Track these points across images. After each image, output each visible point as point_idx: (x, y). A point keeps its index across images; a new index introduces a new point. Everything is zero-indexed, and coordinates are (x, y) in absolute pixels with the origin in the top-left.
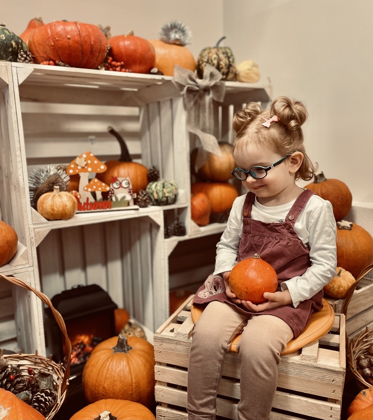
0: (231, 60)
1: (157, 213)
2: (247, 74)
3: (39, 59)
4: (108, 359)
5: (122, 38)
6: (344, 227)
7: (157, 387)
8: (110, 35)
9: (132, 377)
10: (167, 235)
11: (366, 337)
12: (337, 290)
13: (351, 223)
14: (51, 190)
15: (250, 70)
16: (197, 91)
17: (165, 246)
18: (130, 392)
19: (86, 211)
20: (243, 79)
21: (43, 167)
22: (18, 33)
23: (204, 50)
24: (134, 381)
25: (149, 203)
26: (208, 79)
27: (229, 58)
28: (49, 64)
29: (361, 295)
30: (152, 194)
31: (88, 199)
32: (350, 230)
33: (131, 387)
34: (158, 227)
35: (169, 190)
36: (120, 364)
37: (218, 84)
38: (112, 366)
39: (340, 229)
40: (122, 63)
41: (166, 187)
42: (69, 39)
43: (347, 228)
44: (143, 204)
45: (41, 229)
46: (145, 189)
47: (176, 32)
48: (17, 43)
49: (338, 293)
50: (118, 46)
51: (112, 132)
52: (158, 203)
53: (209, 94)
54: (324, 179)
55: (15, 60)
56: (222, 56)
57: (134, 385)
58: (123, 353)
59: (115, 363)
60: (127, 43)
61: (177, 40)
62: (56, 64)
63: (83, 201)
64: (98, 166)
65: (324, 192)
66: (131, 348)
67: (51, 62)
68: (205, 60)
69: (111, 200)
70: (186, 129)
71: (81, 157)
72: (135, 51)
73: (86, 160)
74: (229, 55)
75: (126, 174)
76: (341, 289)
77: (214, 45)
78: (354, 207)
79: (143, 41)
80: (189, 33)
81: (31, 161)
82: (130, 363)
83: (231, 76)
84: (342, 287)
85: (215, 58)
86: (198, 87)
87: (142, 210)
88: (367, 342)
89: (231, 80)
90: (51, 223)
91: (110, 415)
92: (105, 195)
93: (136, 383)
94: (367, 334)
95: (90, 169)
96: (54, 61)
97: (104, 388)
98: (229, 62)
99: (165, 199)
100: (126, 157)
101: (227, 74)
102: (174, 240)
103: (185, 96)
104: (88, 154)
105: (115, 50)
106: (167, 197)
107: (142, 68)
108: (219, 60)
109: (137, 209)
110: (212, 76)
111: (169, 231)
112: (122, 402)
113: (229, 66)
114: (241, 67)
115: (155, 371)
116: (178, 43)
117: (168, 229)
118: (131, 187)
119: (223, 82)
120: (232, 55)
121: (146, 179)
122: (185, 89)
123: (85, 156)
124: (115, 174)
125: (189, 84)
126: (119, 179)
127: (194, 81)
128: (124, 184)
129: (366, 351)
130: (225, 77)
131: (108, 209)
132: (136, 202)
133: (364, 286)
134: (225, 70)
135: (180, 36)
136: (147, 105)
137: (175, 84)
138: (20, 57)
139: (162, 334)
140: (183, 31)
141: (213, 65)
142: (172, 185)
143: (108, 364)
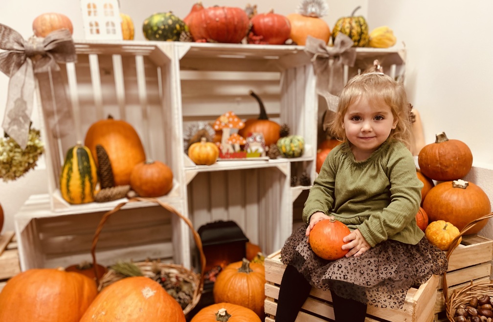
0: (363, 28)
1: (285, 164)
2: (380, 40)
3: (196, 38)
4: (232, 276)
5: (263, 16)
6: (458, 185)
7: (266, 301)
8: (256, 12)
9: (249, 292)
10: (293, 184)
11: (470, 290)
12: (439, 242)
13: (467, 182)
14: (199, 141)
15: (382, 36)
16: (327, 59)
17: (290, 193)
18: (247, 303)
19: (226, 159)
20: (376, 45)
21: (194, 123)
22: (182, 18)
23: (339, 20)
24: (251, 295)
25: (278, 155)
26: (339, 45)
27: (361, 26)
28: (202, 42)
29: (468, 251)
30: (281, 148)
31: (228, 150)
32: (465, 188)
33: (248, 299)
34: (285, 176)
35: (295, 145)
36: (241, 280)
37: (349, 51)
38: (235, 281)
39: (455, 187)
40: (261, 37)
41: (293, 141)
42: (217, 22)
43: (461, 187)
44: (272, 156)
45: (191, 171)
46: (275, 143)
47: (313, 6)
48: (181, 26)
49: (440, 245)
50: (259, 23)
51: (253, 95)
52: (286, 155)
53: (339, 59)
54: (445, 140)
55: (178, 40)
56: (354, 24)
57: (250, 298)
58: (245, 273)
59: (237, 280)
60: (267, 20)
61: (313, 13)
62: (207, 42)
63: (224, 151)
64: (237, 123)
65: (442, 151)
66: (252, 271)
67: (204, 40)
68: (339, 29)
69: (247, 152)
70: (316, 92)
71: (224, 115)
72: (272, 27)
73: (229, 118)
74: (362, 23)
75: (261, 130)
76: (444, 241)
77: (349, 14)
78: (473, 167)
79: (280, 17)
80: (326, 5)
81: (186, 119)
82: (249, 281)
83: (362, 43)
84: (445, 239)
85: (348, 28)
86: (328, 54)
87: (271, 161)
88: (470, 294)
89: (363, 46)
90: (198, 167)
91: (226, 312)
92: (242, 147)
93: (252, 297)
94: (472, 288)
95: (231, 126)
96: (206, 39)
97: (228, 297)
98: (361, 29)
99: (291, 153)
100: (263, 116)
101: (359, 41)
102: (299, 189)
103: (315, 63)
104: (230, 113)
105: (256, 27)
106: (294, 151)
107: (278, 40)
108: (351, 28)
109: (267, 160)
110: (343, 43)
111: (295, 181)
112: (238, 307)
113: (361, 34)
114: (374, 33)
115: (265, 288)
116: (313, 15)
117: (294, 179)
118: (264, 141)
119: (353, 49)
120: (365, 23)
121: (278, 135)
122: (315, 57)
123: (227, 115)
124: (252, 130)
125: (319, 52)
126: (255, 134)
127: (324, 49)
128: (258, 139)
129: (468, 302)
130: (356, 43)
131: (244, 159)
132: (267, 154)
133: (474, 243)
134: (356, 37)
135: (316, 10)
136: (287, 71)
137: (307, 53)
138: (181, 37)
139: (273, 259)
140: (320, 4)
141: (346, 33)
142: (298, 140)
143: (232, 279)
